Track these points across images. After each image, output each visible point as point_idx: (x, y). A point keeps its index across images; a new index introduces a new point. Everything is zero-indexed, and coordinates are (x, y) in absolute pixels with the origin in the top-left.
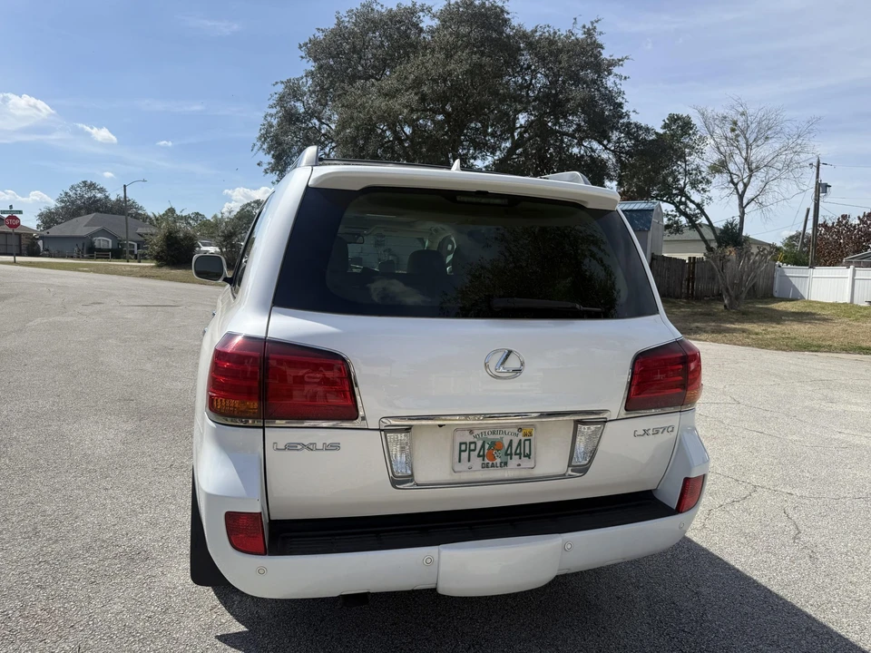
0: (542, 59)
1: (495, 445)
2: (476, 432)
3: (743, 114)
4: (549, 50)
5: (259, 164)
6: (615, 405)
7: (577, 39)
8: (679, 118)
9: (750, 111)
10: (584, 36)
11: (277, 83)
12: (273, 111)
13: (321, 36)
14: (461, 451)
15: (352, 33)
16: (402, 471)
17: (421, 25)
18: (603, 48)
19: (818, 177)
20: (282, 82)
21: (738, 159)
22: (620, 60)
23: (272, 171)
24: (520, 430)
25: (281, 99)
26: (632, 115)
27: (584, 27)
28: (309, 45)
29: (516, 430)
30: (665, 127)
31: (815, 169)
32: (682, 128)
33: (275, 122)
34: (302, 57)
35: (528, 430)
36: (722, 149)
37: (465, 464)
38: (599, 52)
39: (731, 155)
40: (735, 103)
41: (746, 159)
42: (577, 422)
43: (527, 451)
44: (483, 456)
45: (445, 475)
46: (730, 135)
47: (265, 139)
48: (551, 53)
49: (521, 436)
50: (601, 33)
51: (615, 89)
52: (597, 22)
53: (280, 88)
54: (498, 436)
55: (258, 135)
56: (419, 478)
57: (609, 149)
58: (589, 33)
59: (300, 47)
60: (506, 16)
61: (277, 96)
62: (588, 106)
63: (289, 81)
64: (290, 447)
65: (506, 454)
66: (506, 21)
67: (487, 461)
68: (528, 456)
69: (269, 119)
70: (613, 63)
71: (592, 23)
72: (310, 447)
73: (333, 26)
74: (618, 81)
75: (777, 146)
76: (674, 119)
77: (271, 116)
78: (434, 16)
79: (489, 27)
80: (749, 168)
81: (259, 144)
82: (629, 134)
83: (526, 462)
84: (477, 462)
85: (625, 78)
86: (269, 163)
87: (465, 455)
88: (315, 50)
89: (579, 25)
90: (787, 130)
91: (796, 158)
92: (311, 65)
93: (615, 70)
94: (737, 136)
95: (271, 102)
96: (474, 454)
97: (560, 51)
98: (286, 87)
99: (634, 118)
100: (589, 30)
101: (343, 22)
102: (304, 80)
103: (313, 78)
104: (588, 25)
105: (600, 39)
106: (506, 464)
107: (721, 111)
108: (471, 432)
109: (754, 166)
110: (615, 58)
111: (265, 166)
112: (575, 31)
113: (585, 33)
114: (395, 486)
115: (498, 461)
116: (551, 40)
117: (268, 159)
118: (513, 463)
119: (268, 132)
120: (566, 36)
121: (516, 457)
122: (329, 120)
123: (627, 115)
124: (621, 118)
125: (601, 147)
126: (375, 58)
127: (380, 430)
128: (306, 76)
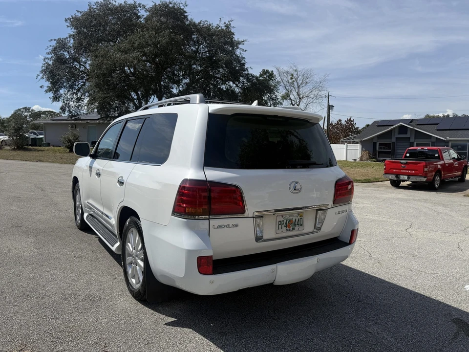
0: (204, 38)
1: (290, 221)
2: (284, 216)
3: (296, 71)
4: (207, 33)
5: (41, 87)
6: (331, 204)
7: (222, 29)
8: (267, 71)
9: (299, 70)
10: (225, 28)
11: (52, 40)
12: (50, 56)
13: (79, 15)
14: (279, 225)
15: (99, 15)
16: (259, 235)
17: (139, 14)
18: (234, 35)
19: (328, 102)
20: (55, 40)
21: (295, 93)
22: (242, 42)
23: (49, 91)
24: (298, 214)
25: (55, 49)
26: (249, 70)
27: (225, 23)
28: (72, 20)
30: (261, 75)
31: (327, 98)
32: (269, 76)
33: (51, 63)
34: (68, 26)
35: (301, 215)
36: (287, 88)
37: (280, 230)
38: (232, 36)
39: (291, 91)
40: (292, 65)
41: (298, 93)
42: (317, 210)
43: (301, 223)
44: (286, 226)
45: (273, 236)
46: (290, 81)
47: (45, 72)
48: (209, 35)
49: (299, 217)
50: (233, 27)
51: (240, 56)
52: (231, 21)
53: (54, 43)
54: (291, 218)
55: (41, 69)
56: (265, 237)
57: (239, 87)
58: (227, 26)
59: (66, 20)
60: (185, 14)
61: (52, 47)
62: (229, 64)
63: (59, 39)
64: (220, 227)
65: (294, 225)
66: (186, 17)
67: (288, 228)
68: (302, 225)
69: (47, 60)
70: (239, 43)
71: (229, 22)
72: (228, 226)
73: (87, 10)
74: (241, 52)
75: (311, 87)
76: (265, 72)
78: (147, 10)
79: (178, 19)
80: (299, 97)
81: (41, 75)
82: (248, 80)
83: (301, 228)
84: (284, 229)
85: (245, 51)
86: (48, 87)
87: (280, 226)
88: (75, 22)
89: (223, 22)
90: (315, 79)
91: (320, 93)
92: (72, 31)
93: (240, 46)
94: (294, 81)
95: (48, 51)
96: (283, 225)
97: (213, 34)
98: (58, 43)
99: (250, 71)
100: (227, 25)
101: (92, 8)
102: (69, 39)
103: (74, 39)
104: (227, 22)
105: (232, 30)
106: (294, 229)
107: (286, 69)
108: (282, 216)
109: (301, 96)
110: (240, 40)
111: (46, 88)
112: (221, 25)
113: (225, 26)
114: (257, 241)
115: (291, 228)
116: (208, 28)
117: (48, 84)
118: (296, 228)
119: (47, 68)
120: (216, 27)
121: (297, 226)
122: (85, 63)
123: (247, 69)
124: (244, 71)
125: (235, 85)
126: (113, 30)
127: (253, 217)
128: (70, 37)
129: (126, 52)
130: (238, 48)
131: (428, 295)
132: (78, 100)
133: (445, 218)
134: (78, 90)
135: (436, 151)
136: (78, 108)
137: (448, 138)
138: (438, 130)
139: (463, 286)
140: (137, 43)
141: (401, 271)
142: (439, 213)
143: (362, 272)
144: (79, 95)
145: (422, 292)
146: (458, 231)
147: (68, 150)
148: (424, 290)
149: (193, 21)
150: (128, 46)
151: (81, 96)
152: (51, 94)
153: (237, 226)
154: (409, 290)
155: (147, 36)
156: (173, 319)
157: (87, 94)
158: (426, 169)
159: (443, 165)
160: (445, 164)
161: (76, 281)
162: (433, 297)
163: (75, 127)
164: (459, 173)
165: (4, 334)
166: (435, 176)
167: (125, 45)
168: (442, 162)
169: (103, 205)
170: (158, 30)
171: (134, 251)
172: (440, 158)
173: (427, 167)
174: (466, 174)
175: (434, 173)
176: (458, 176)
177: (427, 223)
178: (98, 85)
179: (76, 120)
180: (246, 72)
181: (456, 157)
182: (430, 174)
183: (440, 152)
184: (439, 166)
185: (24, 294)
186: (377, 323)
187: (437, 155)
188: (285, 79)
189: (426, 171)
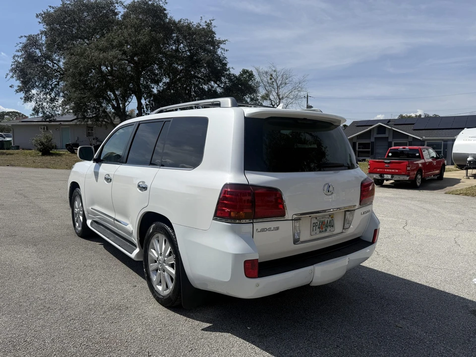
0: (185, 37)
1: (323, 222)
2: (318, 218)
3: (275, 71)
4: (187, 32)
5: (11, 87)
6: (358, 204)
7: (203, 28)
8: (247, 71)
9: (278, 70)
10: (206, 27)
11: (22, 37)
12: (20, 54)
13: (52, 11)
14: (314, 226)
15: (74, 11)
16: (297, 237)
17: (116, 11)
18: (215, 34)
19: (307, 103)
20: (25, 37)
21: (274, 94)
22: (223, 41)
23: (20, 91)
25: (25, 47)
26: (231, 70)
27: (206, 22)
28: (43, 15)
29: (328, 216)
30: (241, 75)
31: (306, 99)
32: (249, 76)
33: (21, 61)
34: (40, 22)
35: (331, 216)
36: (267, 89)
37: (315, 232)
38: (213, 36)
39: (271, 92)
40: (271, 66)
41: (277, 93)
42: (345, 211)
43: (332, 224)
44: (320, 228)
45: (309, 237)
46: (270, 81)
47: (15, 71)
48: (189, 34)
49: (330, 219)
50: (215, 26)
51: (222, 56)
52: (213, 20)
53: (24, 40)
54: (323, 219)
55: (10, 68)
56: (301, 240)
57: (220, 87)
58: (208, 25)
59: (37, 16)
60: (165, 12)
61: (22, 45)
62: (210, 64)
63: (30, 36)
64: (263, 230)
65: (326, 226)
66: (166, 15)
67: (321, 230)
68: (333, 226)
69: (16, 58)
70: (220, 42)
71: (210, 21)
72: (269, 229)
73: (60, 6)
74: (223, 51)
75: (291, 88)
76: (245, 72)
77: (18, 56)
78: (125, 7)
79: (158, 17)
80: (279, 98)
81: (11, 74)
82: (230, 80)
83: (332, 229)
84: (318, 230)
85: (227, 50)
86: (19, 86)
87: (314, 228)
88: (48, 18)
89: (203, 21)
90: (294, 80)
91: (299, 94)
92: (43, 27)
93: (222, 46)
94: (273, 82)
95: (18, 48)
96: (317, 227)
97: (194, 33)
98: (28, 40)
99: (232, 72)
101: (66, 3)
102: (40, 36)
103: (46, 36)
104: (208, 21)
105: (214, 30)
106: (326, 230)
107: (266, 70)
108: (316, 218)
109: (281, 97)
110: (221, 39)
111: (16, 88)
112: (201, 24)
113: (206, 25)
114: (294, 243)
115: (324, 229)
116: (189, 27)
117: (17, 83)
118: (328, 229)
119: (17, 67)
120: (197, 26)
121: (329, 227)
122: (59, 61)
123: (229, 69)
124: (226, 71)
125: (216, 85)
126: (89, 27)
127: (292, 220)
128: (41, 34)
129: (104, 50)
130: (219, 47)
131: (442, 289)
132: (52, 100)
133: (435, 215)
134: (52, 90)
135: (417, 151)
136: (53, 109)
137: (424, 137)
138: (414, 130)
139: (471, 279)
140: (116, 41)
141: (411, 268)
142: (428, 211)
143: (375, 270)
144: (53, 95)
145: (436, 287)
146: (451, 227)
147: (40, 154)
148: (437, 285)
149: (173, 19)
150: (106, 44)
151: (56, 96)
152: (22, 95)
153: (277, 228)
154: (424, 285)
155: (126, 35)
156: (208, 325)
157: (61, 94)
158: (408, 168)
159: (424, 164)
160: (425, 163)
161: (95, 290)
162: (447, 291)
163: (47, 129)
164: (437, 172)
165: (38, 349)
166: (417, 175)
167: (103, 43)
168: (422, 161)
169: (115, 211)
170: (138, 29)
171: (160, 257)
172: (421, 157)
173: (409, 166)
174: (444, 172)
175: (415, 173)
176: (437, 175)
177: (420, 220)
178: (73, 85)
179: (50, 121)
180: (228, 72)
181: (435, 156)
182: (412, 173)
183: (420, 151)
184: (420, 165)
185: (45, 307)
186: (404, 318)
187: (418, 154)
188: (265, 79)
189: (409, 170)
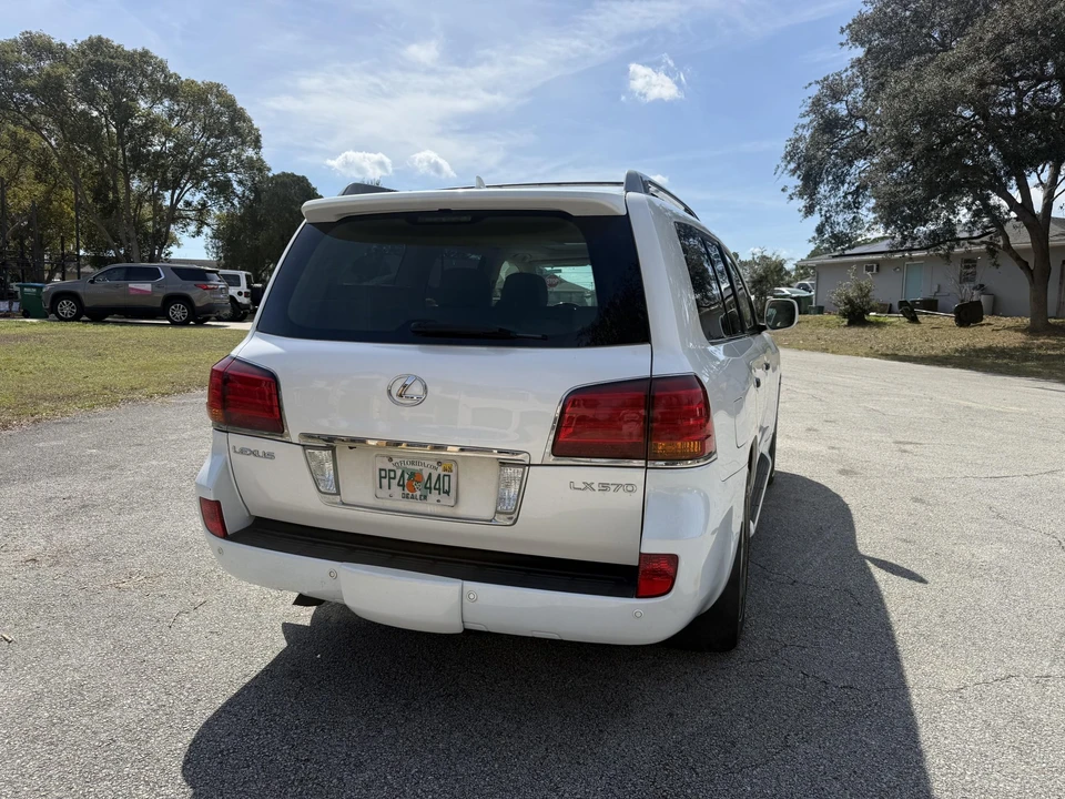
1: (414, 476)
2: (395, 460)
5: (783, 190)
11: (810, 84)
12: (806, 120)
14: (381, 477)
16: (328, 488)
20: (817, 82)
23: (799, 196)
24: (439, 463)
25: (817, 104)
28: (853, 26)
29: (435, 464)
34: (843, 44)
35: (447, 465)
37: (386, 491)
42: (500, 463)
43: (446, 488)
44: (403, 486)
45: (371, 501)
47: (791, 159)
49: (440, 471)
53: (815, 90)
54: (417, 467)
55: (783, 153)
56: (346, 499)
59: (842, 31)
61: (811, 100)
63: (826, 79)
64: (243, 451)
65: (426, 488)
67: (406, 491)
68: (448, 493)
69: (800, 131)
72: (255, 453)
77: (803, 127)
81: (783, 164)
83: (445, 499)
84: (397, 491)
86: (796, 187)
87: (385, 482)
95: (803, 110)
96: (394, 483)
98: (823, 87)
102: (849, 72)
103: (861, 68)
106: (425, 497)
108: (391, 460)
111: (790, 191)
114: (324, 502)
115: (418, 493)
117: (795, 182)
118: (434, 496)
119: (795, 147)
121: (435, 492)
127: (303, 446)
128: (852, 67)
147: (846, 321)
152: (801, 203)
153: (270, 456)
163: (878, 270)
